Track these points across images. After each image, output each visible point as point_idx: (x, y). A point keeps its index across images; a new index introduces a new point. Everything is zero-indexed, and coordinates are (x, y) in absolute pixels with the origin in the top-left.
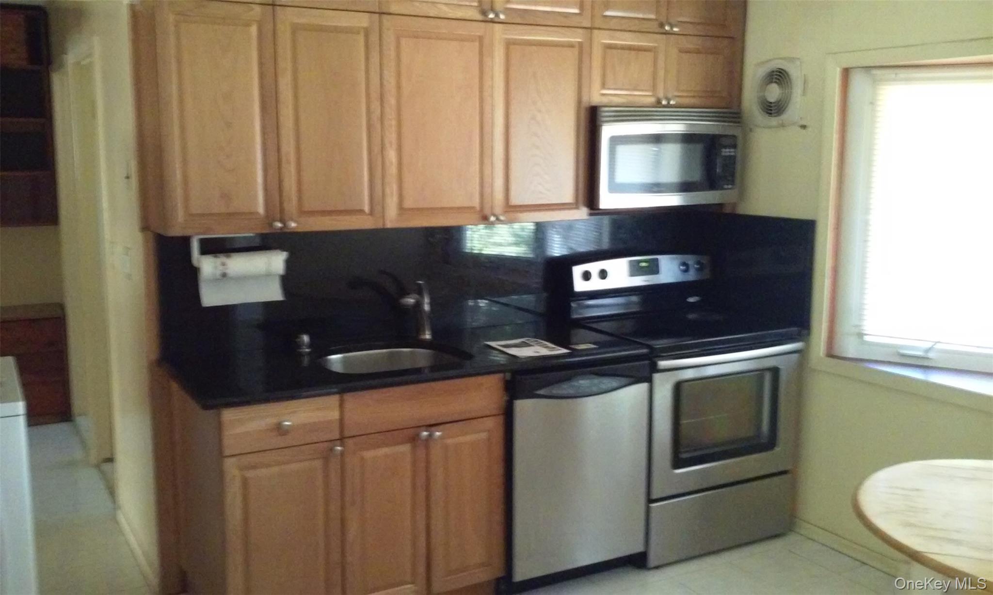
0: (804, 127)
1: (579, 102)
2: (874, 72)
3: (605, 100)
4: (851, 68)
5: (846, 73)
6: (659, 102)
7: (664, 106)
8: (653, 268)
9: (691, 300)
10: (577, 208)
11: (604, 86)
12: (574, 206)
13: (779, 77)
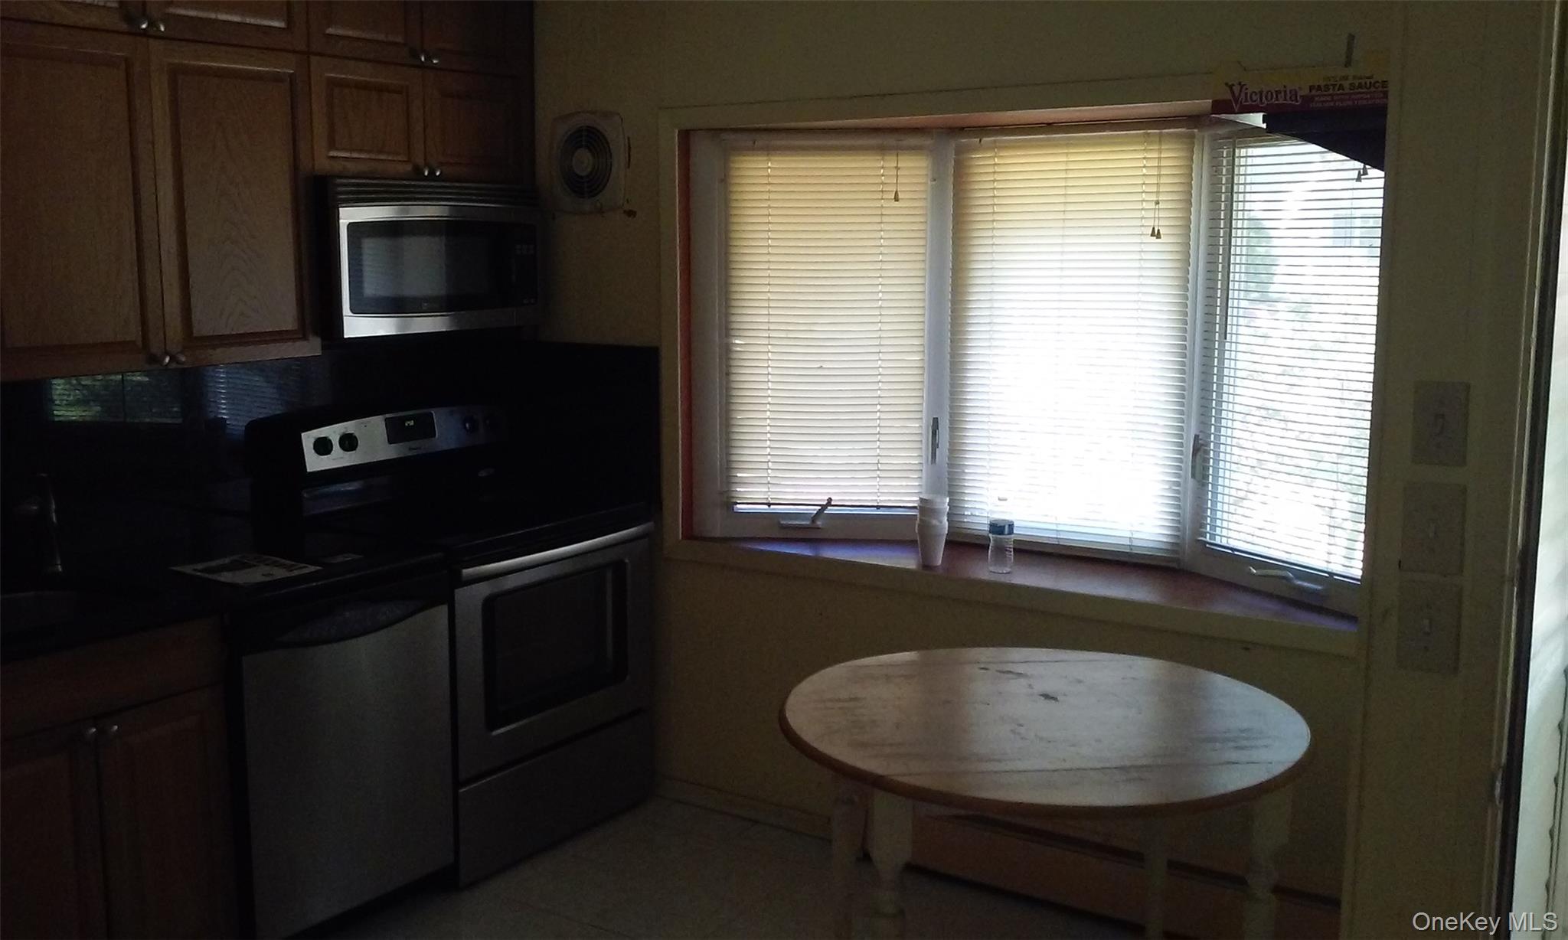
0: (631, 213)
1: (295, 167)
2: (724, 136)
3: (337, 167)
4: (693, 130)
5: (686, 136)
6: (418, 171)
7: (426, 179)
8: (425, 429)
9: (483, 474)
10: (305, 338)
11: (332, 144)
12: (300, 334)
13: (591, 138)
